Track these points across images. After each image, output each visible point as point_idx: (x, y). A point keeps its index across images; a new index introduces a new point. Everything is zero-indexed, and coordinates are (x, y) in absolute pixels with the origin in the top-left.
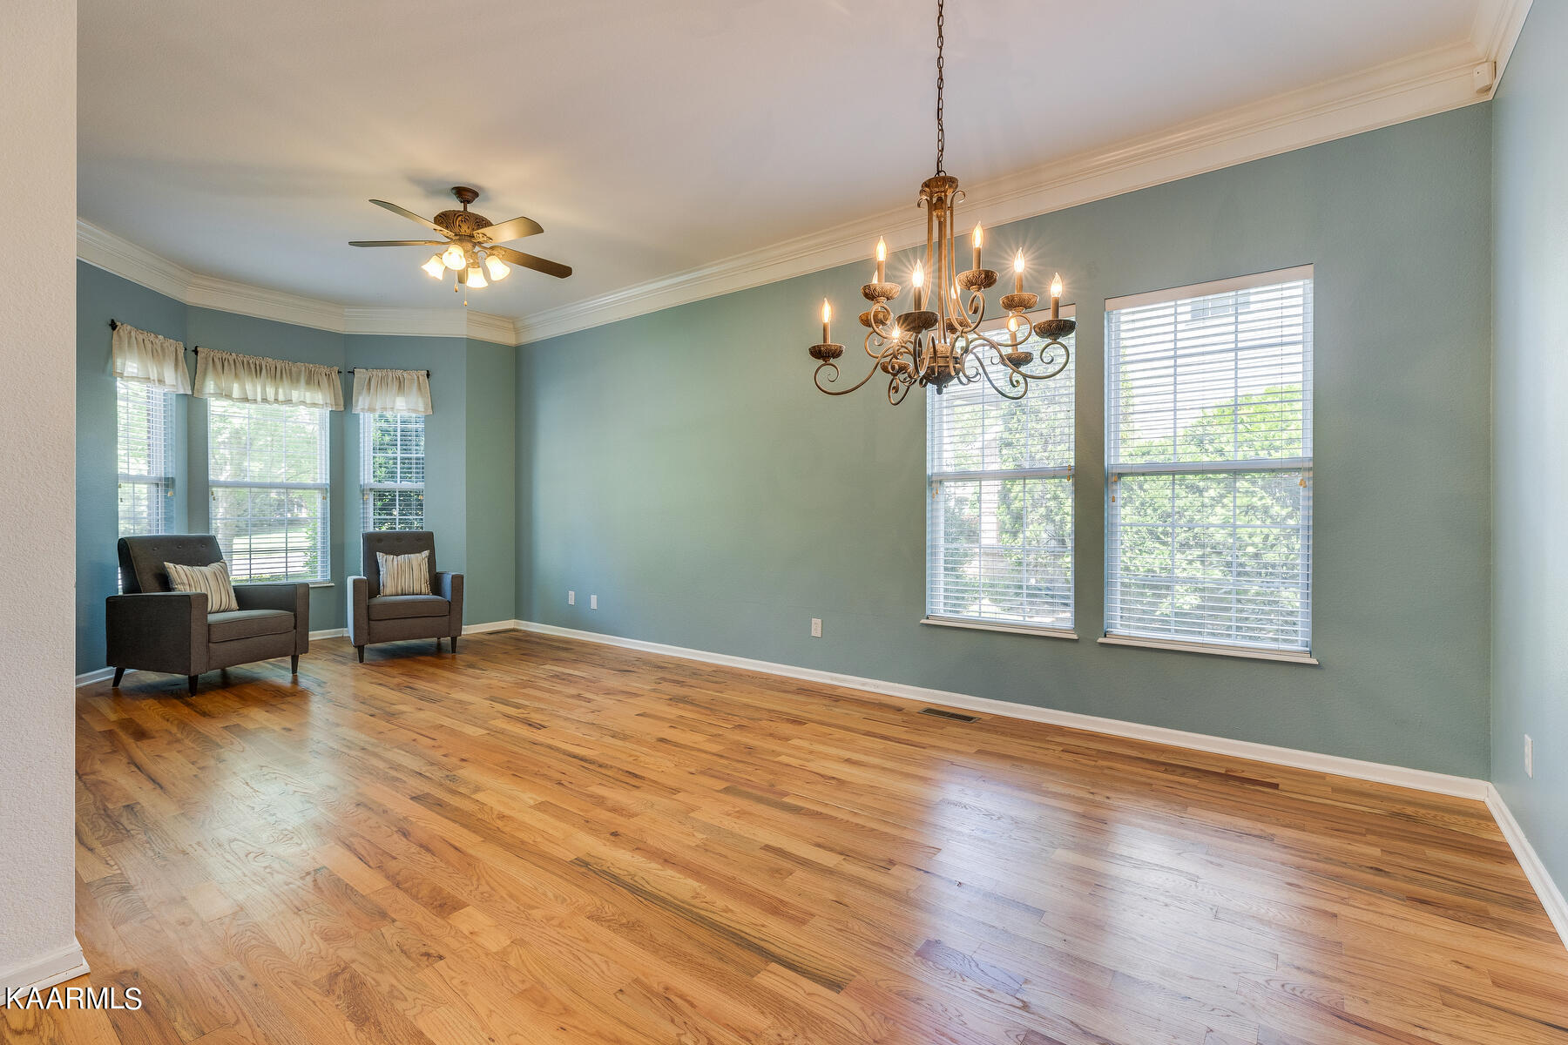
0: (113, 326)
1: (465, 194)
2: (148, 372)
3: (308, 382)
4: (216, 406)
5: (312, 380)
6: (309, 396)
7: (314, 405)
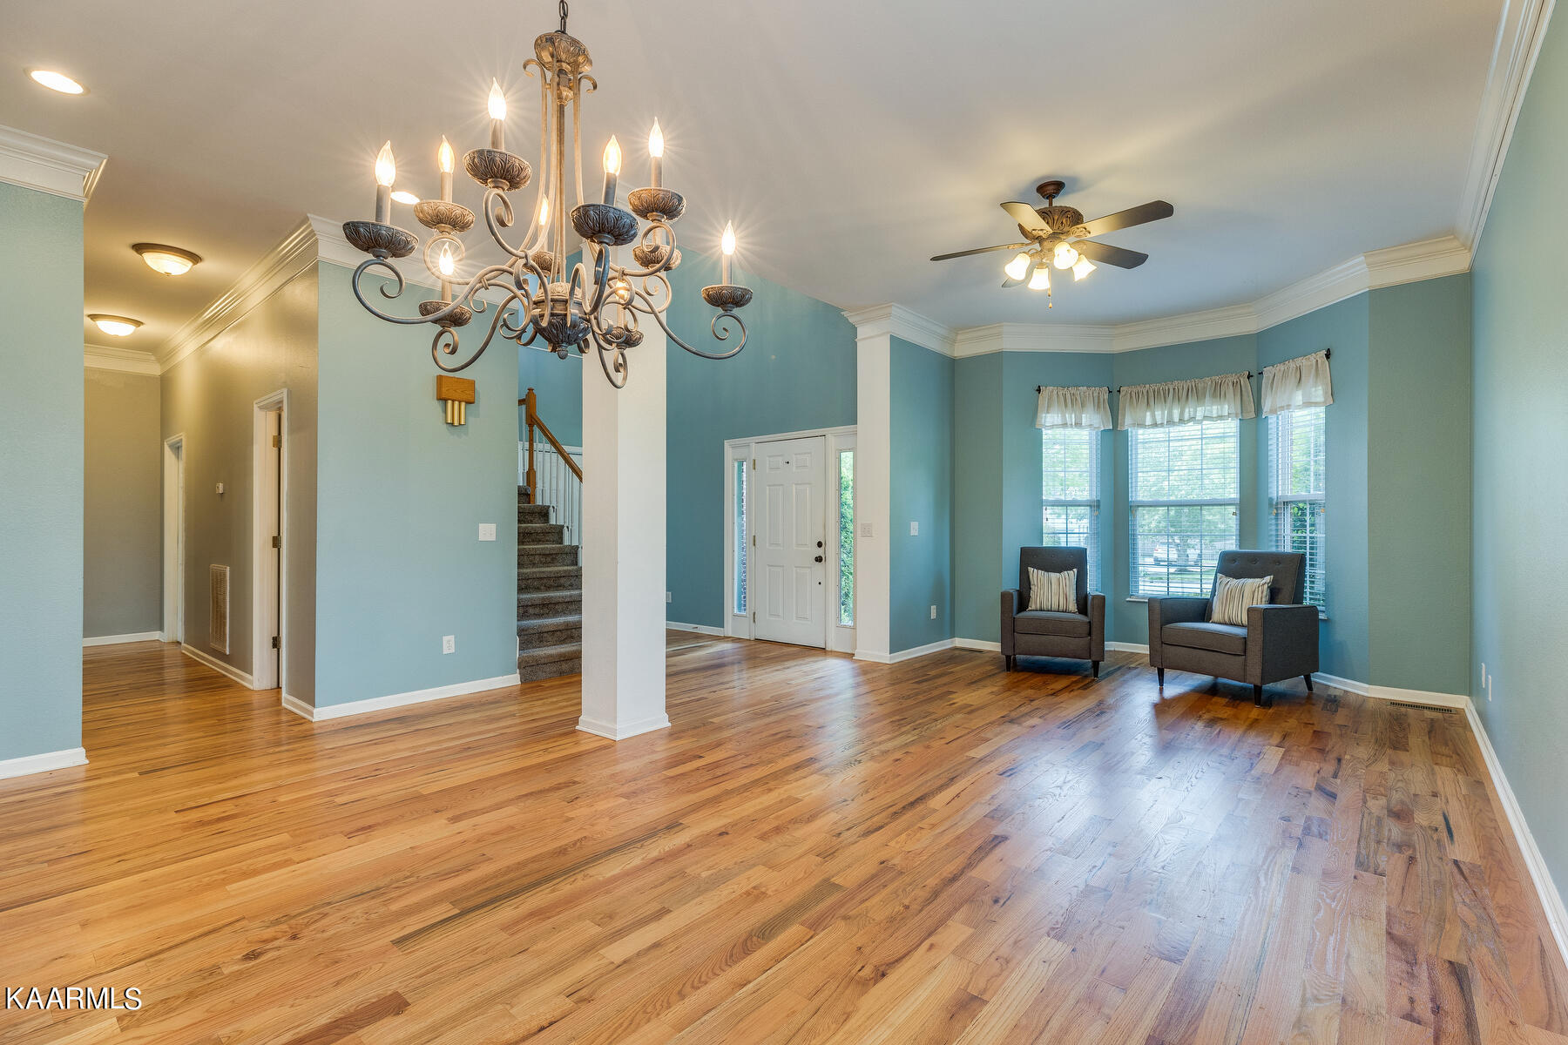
0: (1039, 390)
1: (1050, 189)
2: (1066, 419)
3: (1214, 396)
4: (1141, 435)
5: (1218, 393)
6: (1215, 410)
7: (1220, 417)
